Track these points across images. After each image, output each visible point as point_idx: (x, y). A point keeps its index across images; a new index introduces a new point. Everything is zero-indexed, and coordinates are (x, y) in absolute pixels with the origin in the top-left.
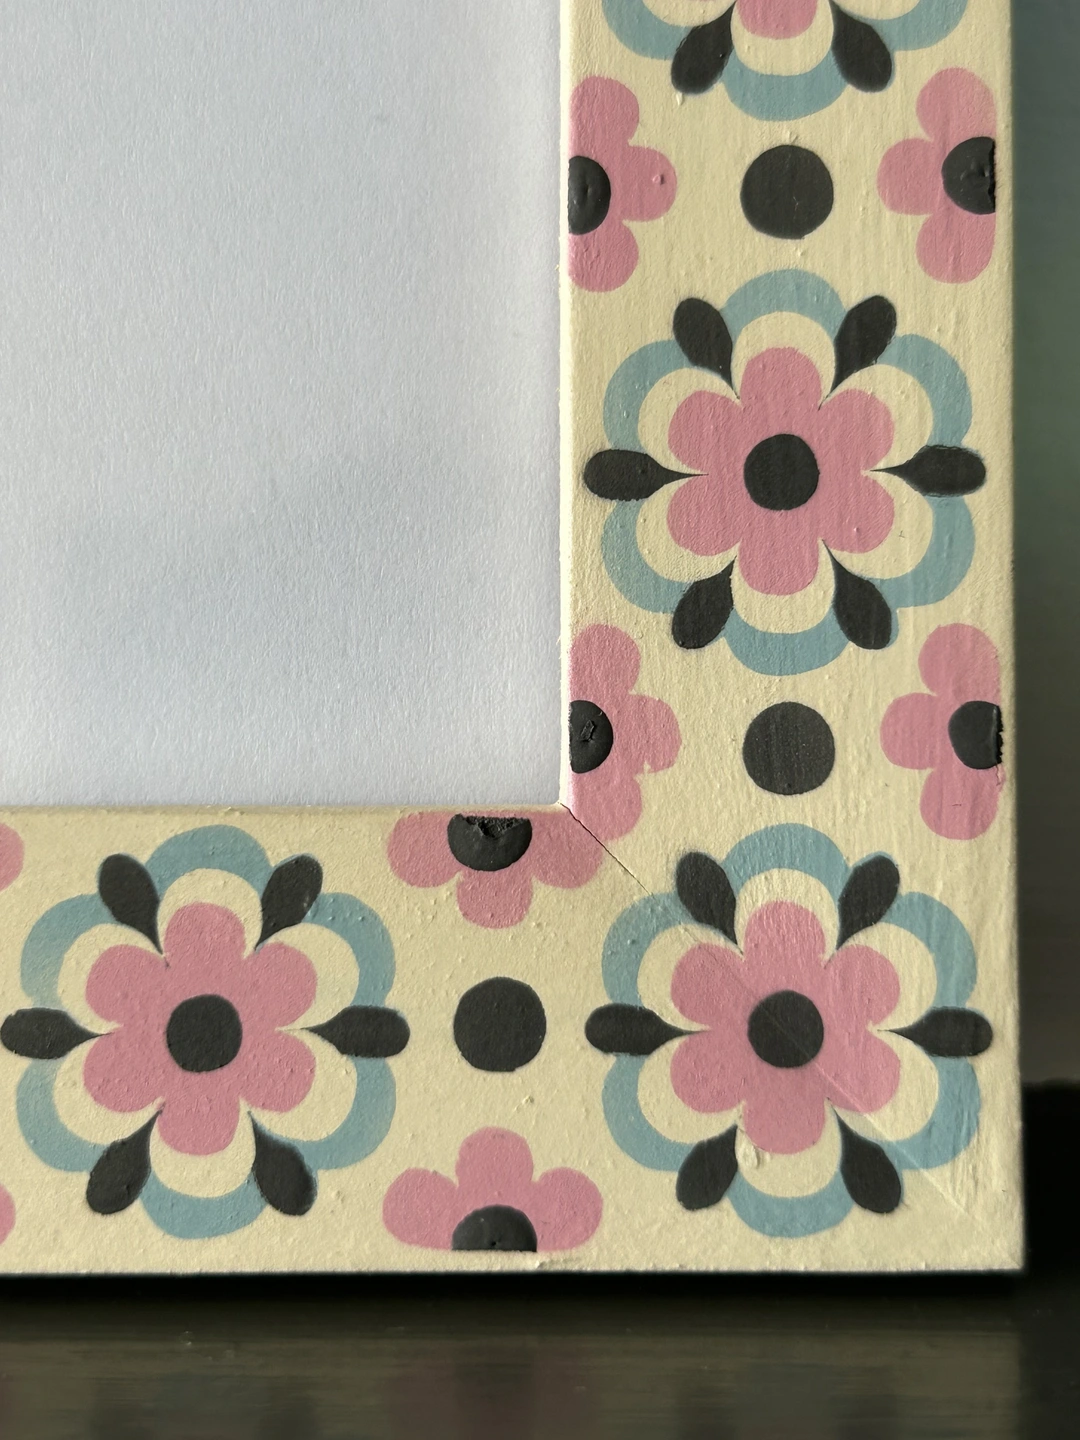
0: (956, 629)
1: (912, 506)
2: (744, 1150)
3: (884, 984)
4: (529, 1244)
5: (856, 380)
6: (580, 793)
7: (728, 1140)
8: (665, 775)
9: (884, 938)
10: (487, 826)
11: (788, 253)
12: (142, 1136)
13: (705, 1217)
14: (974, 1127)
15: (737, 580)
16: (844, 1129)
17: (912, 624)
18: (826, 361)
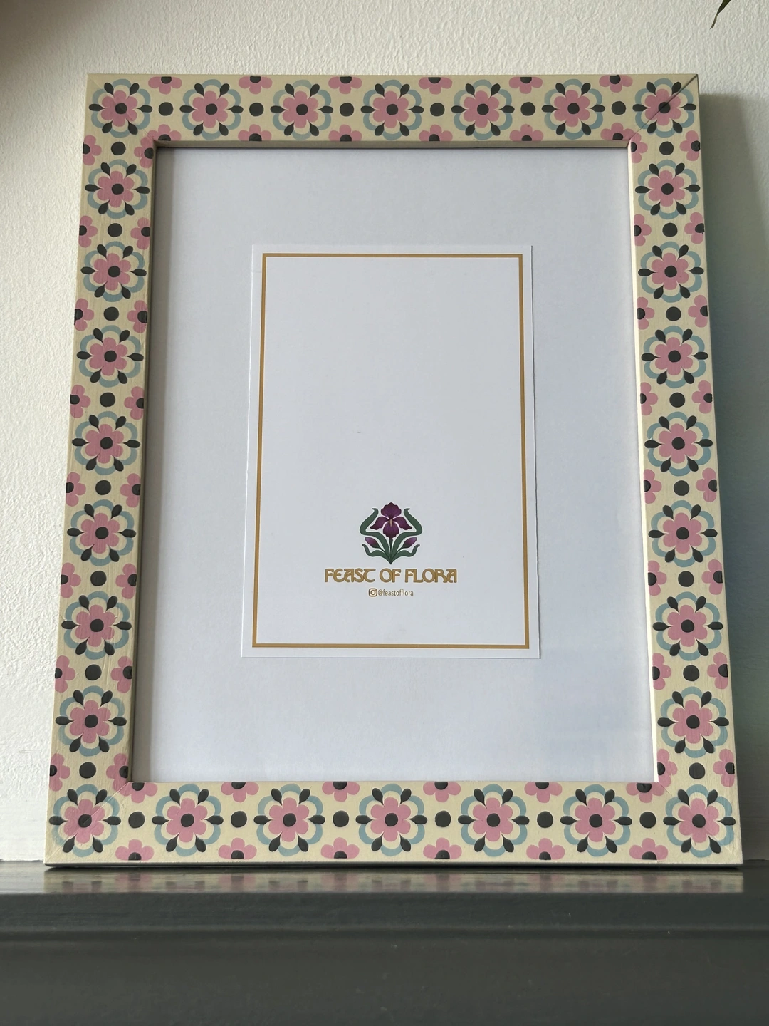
0: (726, 750)
1: (717, 729)
2: (693, 842)
3: (716, 813)
4: (655, 858)
5: (705, 706)
6: (660, 779)
7: (690, 840)
8: (675, 776)
9: (716, 805)
10: (644, 785)
11: (692, 684)
12: (586, 839)
13: (686, 854)
14: (733, 838)
15: (686, 741)
16: (711, 839)
17: (718, 749)
18: (700, 703)
